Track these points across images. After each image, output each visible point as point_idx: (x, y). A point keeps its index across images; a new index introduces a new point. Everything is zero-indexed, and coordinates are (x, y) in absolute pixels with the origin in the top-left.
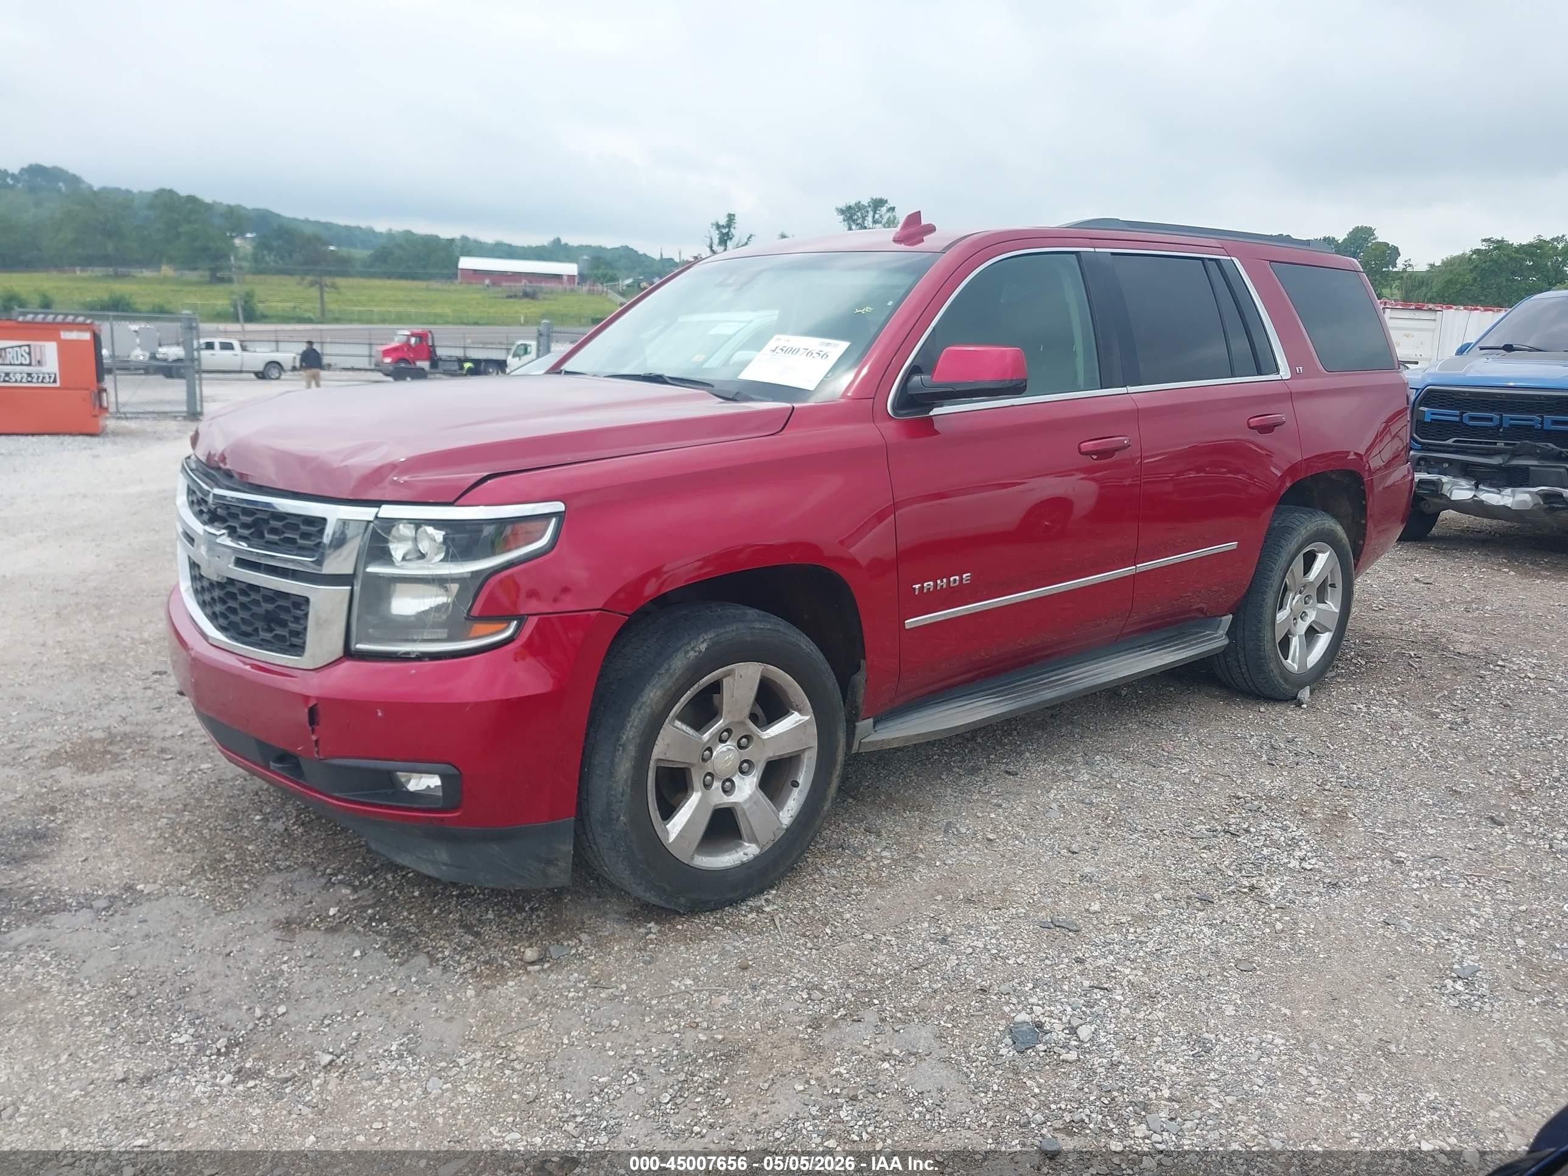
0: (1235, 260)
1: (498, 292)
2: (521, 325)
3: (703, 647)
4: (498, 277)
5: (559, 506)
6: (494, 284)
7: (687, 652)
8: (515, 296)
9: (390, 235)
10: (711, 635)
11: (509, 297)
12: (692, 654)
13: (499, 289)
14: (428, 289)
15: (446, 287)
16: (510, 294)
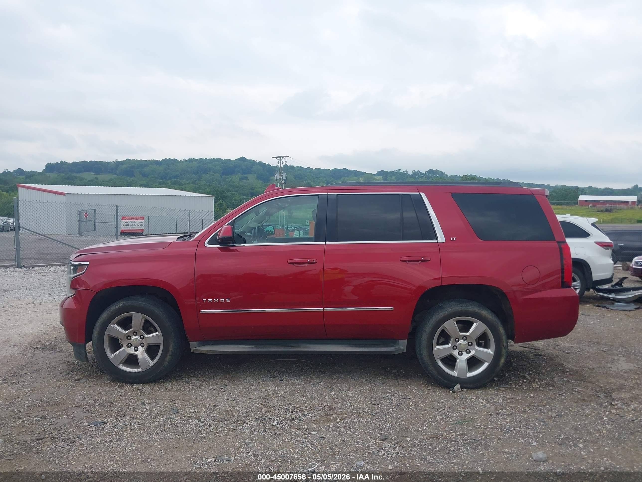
0: (423, 195)
1: (594, 210)
2: (601, 223)
3: (121, 305)
4: (595, 203)
5: (88, 263)
6: (594, 206)
7: (116, 306)
8: (602, 211)
9: (556, 187)
10: (123, 302)
11: (598, 211)
12: (117, 307)
13: (595, 208)
14: (562, 209)
15: (570, 208)
16: (599, 210)
